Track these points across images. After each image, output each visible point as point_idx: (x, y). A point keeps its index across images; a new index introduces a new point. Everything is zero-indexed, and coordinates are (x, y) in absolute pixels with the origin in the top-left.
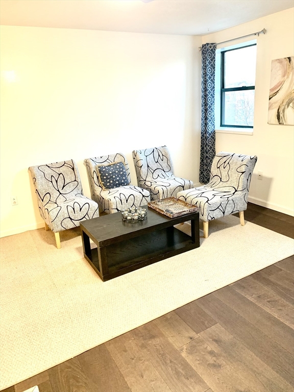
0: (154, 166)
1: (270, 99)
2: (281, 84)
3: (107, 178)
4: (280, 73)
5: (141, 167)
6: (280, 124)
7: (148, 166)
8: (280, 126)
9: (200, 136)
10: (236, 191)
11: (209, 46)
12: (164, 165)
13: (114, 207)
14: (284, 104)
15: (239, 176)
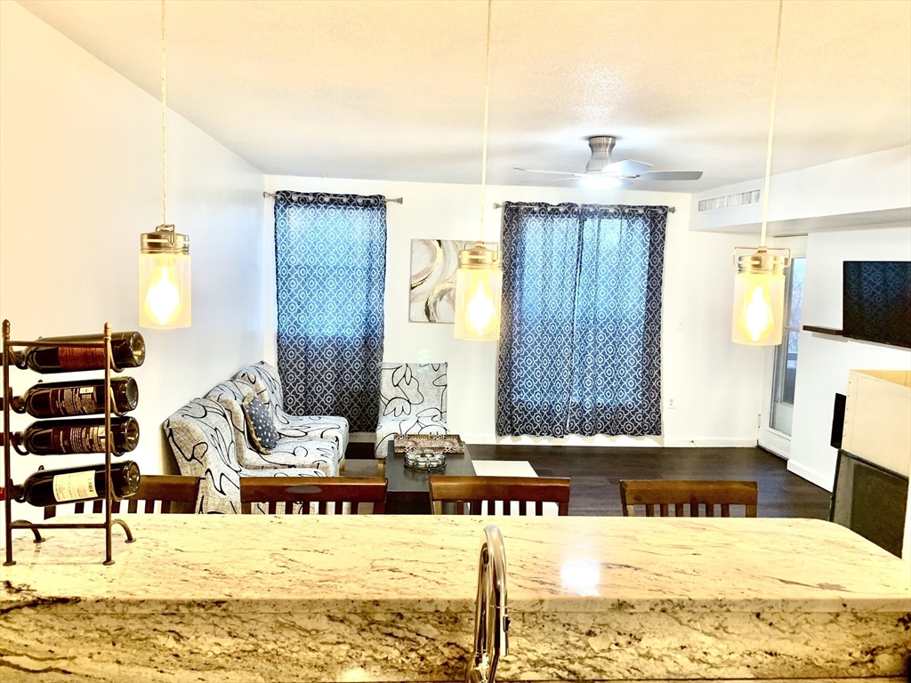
1: (411, 289)
2: (429, 271)
4: (426, 257)
6: (430, 321)
8: (430, 324)
14: (436, 295)
15: (441, 391)
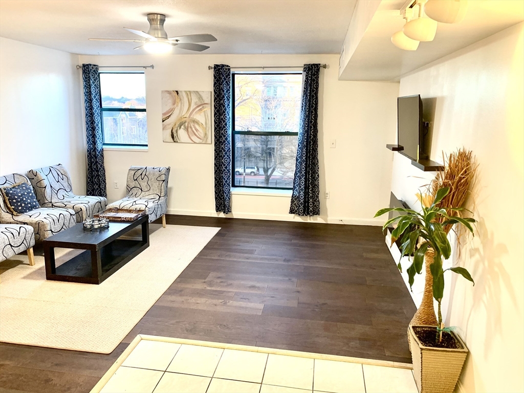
0: (57, 186)
1: (163, 121)
2: (172, 110)
3: (18, 202)
4: (170, 101)
5: (45, 187)
6: (175, 142)
7: (51, 187)
8: (175, 144)
9: (87, 154)
10: (160, 197)
11: (91, 67)
12: (66, 184)
13: (48, 228)
14: (177, 126)
15: (161, 184)
